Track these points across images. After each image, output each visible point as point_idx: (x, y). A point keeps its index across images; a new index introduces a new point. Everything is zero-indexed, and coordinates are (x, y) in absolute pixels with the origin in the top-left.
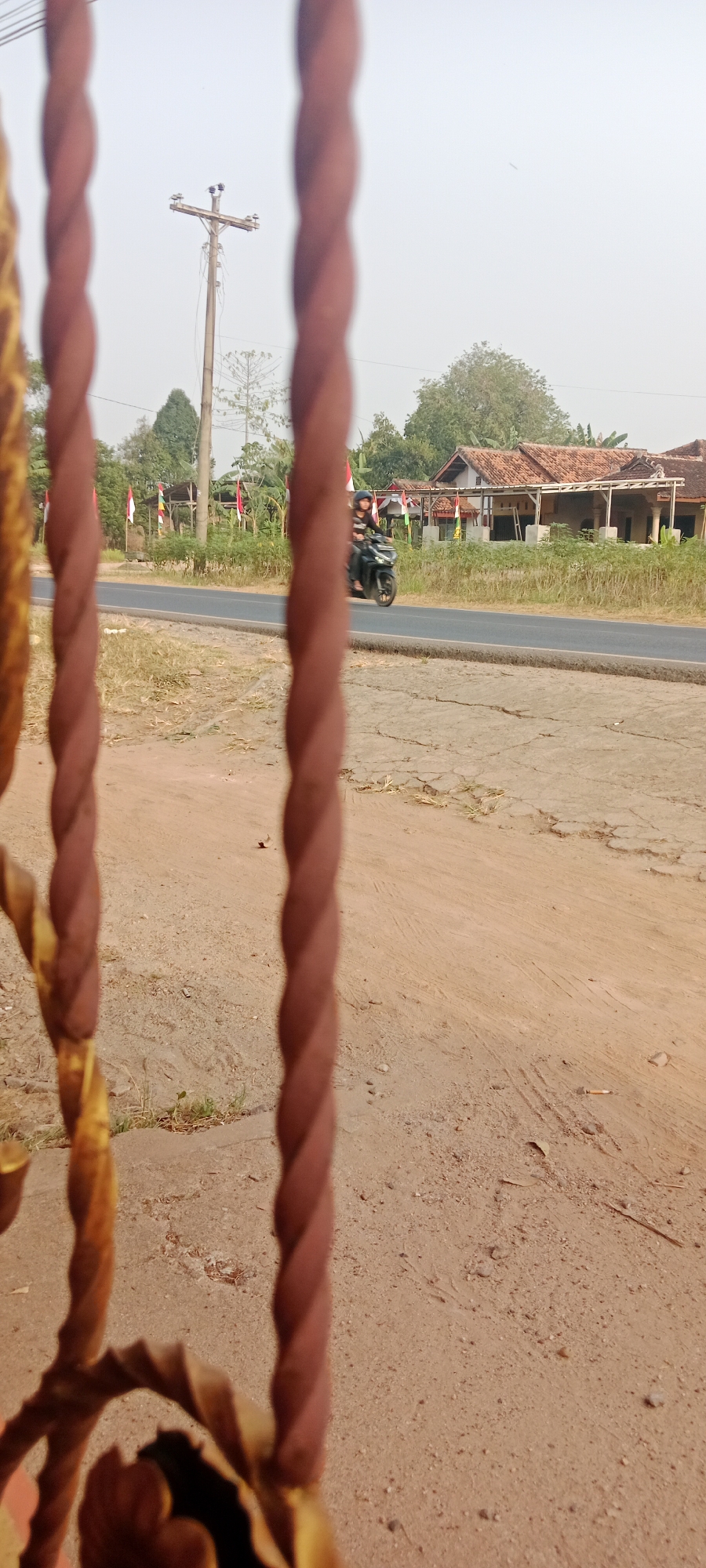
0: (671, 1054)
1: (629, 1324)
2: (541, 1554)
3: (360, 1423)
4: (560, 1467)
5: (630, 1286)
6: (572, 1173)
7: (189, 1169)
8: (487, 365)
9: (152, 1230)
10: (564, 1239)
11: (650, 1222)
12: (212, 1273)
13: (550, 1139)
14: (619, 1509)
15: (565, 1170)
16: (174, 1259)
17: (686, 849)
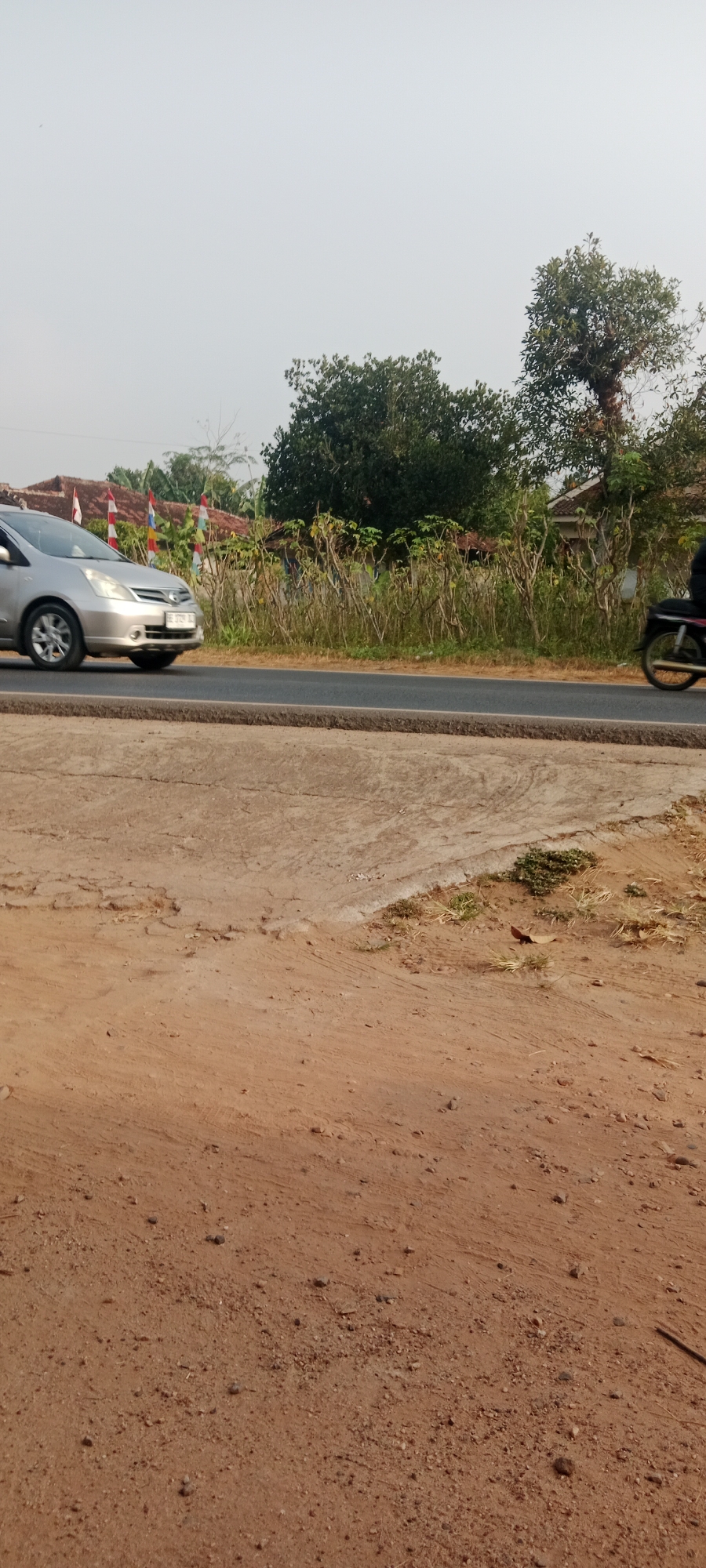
0: (13, 1085)
17: (42, 879)
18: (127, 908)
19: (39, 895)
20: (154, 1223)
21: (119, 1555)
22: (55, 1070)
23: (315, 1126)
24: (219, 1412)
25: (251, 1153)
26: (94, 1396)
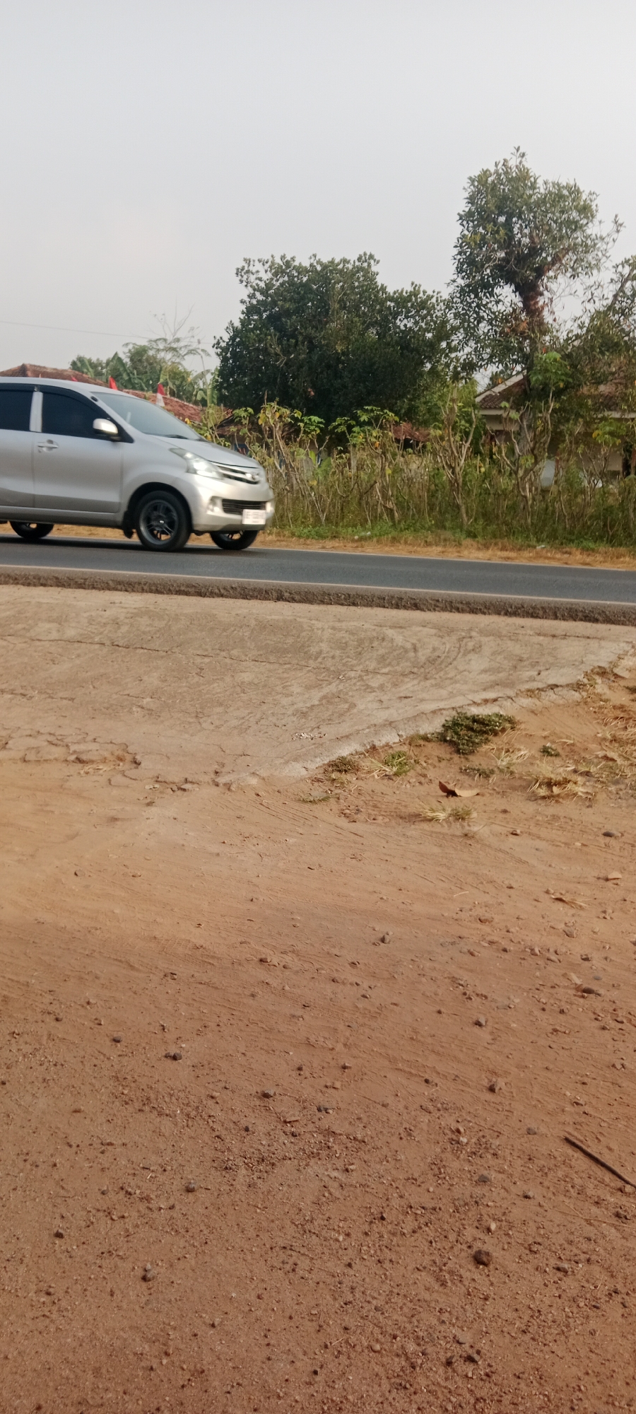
17: (13, 735)
18: (92, 762)
19: (10, 749)
20: (119, 1041)
21: (88, 1333)
22: (28, 906)
23: (263, 956)
24: (177, 1207)
25: (205, 979)
26: (66, 1194)
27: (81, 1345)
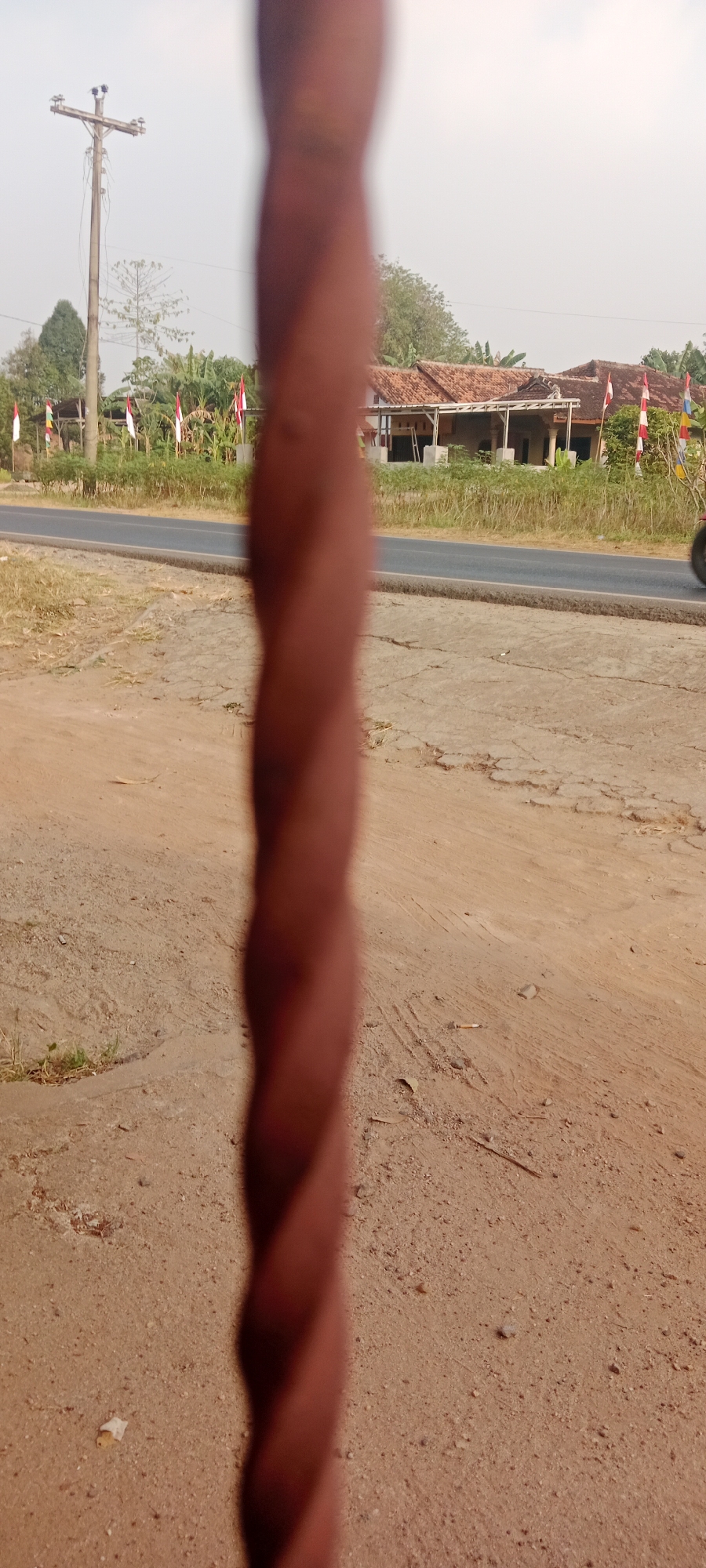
0: (539, 985)
1: (486, 1257)
2: (391, 1489)
3: (220, 1369)
4: (413, 1402)
5: (489, 1218)
6: (439, 1108)
7: (58, 1122)
8: (384, 279)
9: (18, 1186)
10: (428, 1175)
11: (511, 1155)
12: (78, 1227)
13: (420, 1075)
14: (468, 1440)
15: (433, 1106)
16: (39, 1214)
17: (565, 780)
18: (650, 821)
19: (561, 795)
20: (682, 1158)
21: (646, 1495)
22: (580, 978)
26: (622, 1324)
27: (636, 1507)
